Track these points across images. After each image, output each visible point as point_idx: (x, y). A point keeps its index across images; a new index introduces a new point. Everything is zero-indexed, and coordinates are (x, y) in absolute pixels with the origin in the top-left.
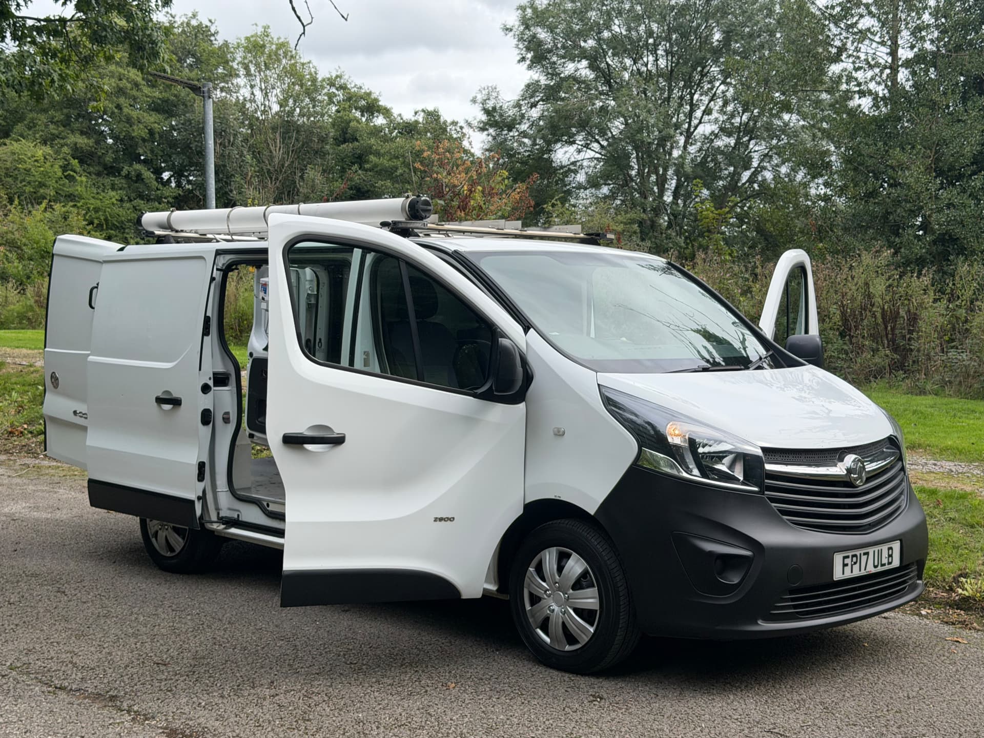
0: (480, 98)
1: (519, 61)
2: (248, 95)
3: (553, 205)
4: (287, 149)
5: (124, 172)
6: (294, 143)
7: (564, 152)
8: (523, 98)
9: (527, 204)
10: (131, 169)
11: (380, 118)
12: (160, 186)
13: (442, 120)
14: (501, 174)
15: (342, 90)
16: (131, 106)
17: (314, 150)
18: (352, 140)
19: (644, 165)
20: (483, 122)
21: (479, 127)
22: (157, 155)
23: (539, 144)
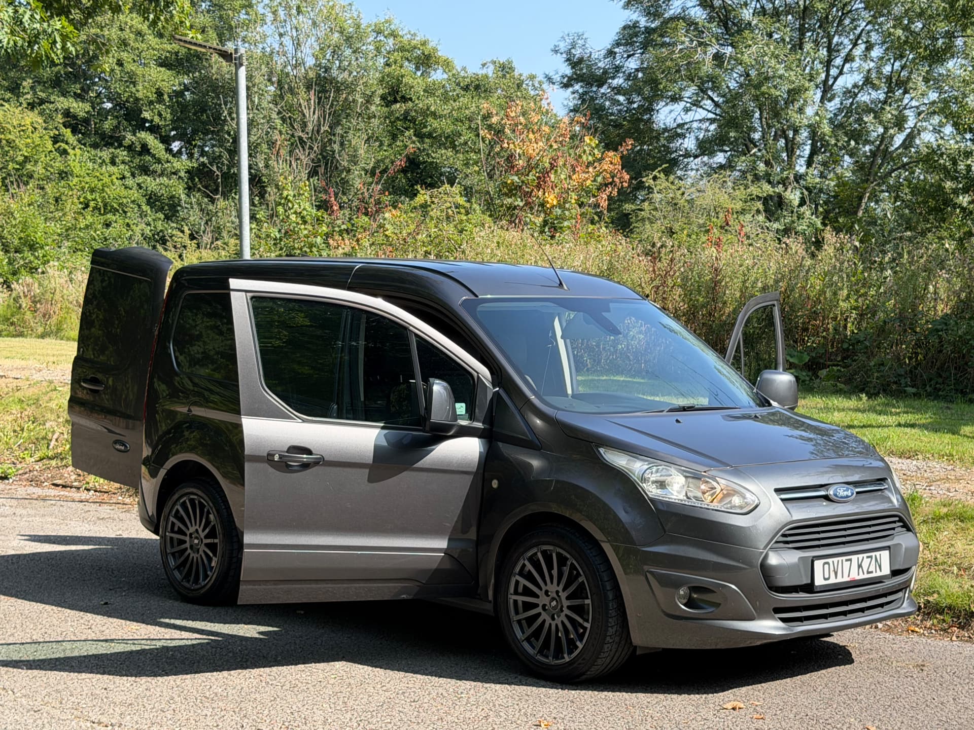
0: (563, 46)
2: (276, 46)
3: (655, 178)
4: (324, 111)
5: (126, 142)
6: (332, 104)
7: (668, 112)
8: (618, 44)
9: (620, 178)
10: (134, 138)
11: (440, 71)
12: (170, 158)
13: (516, 73)
14: (588, 141)
15: (392, 39)
16: (134, 61)
17: (357, 112)
18: (404, 99)
19: (769, 127)
20: (566, 76)
21: (562, 83)
22: (165, 120)
23: (637, 102)
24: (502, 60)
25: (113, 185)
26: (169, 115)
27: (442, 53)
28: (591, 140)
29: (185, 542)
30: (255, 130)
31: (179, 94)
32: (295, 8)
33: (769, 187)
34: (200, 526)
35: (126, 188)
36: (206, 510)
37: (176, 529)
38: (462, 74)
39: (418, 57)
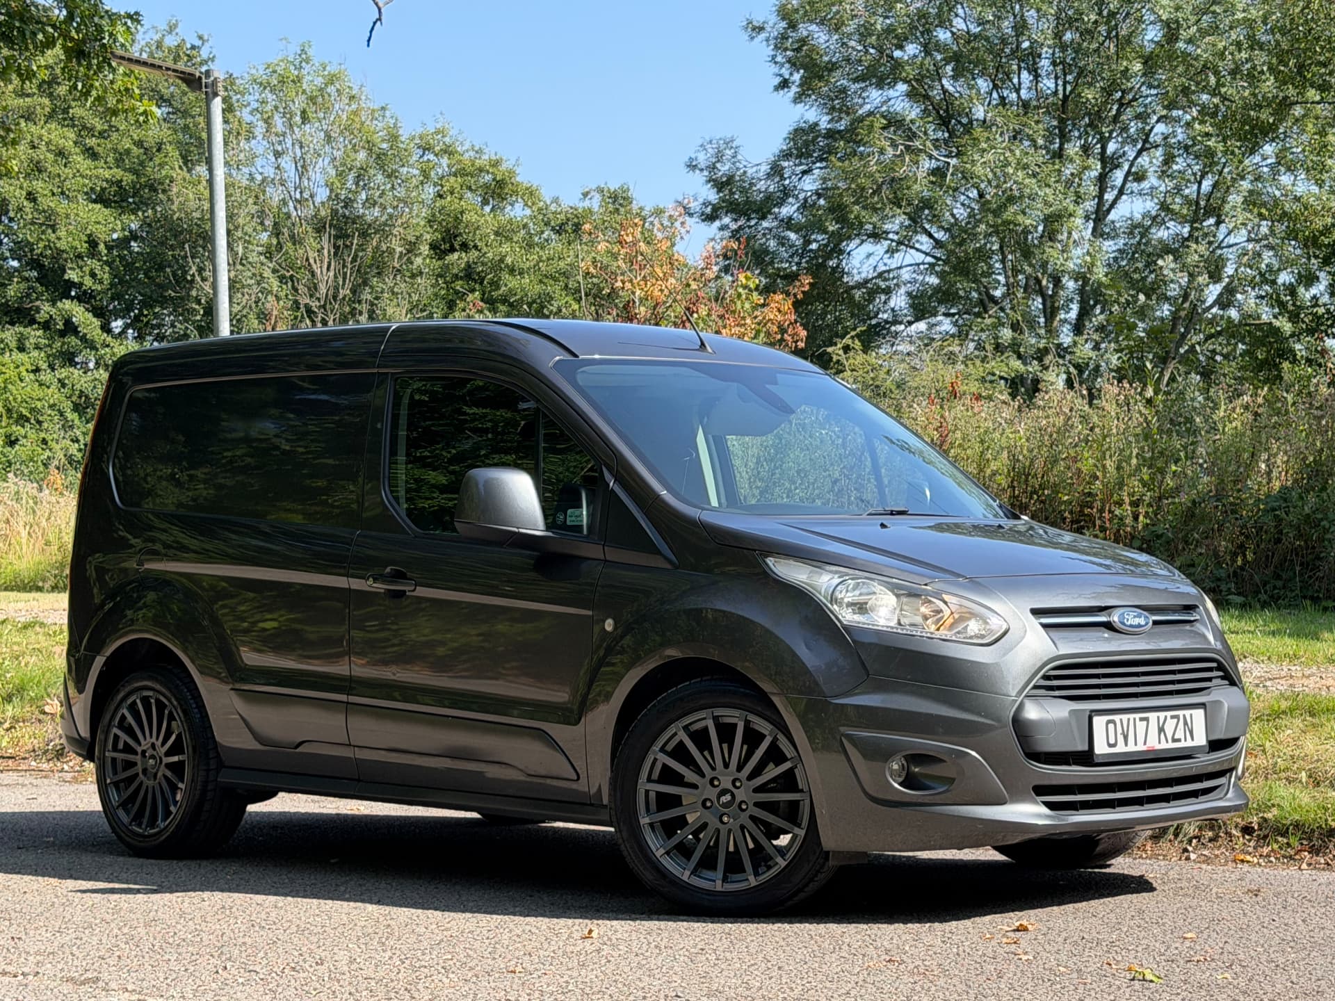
0: (703, 159)
1: (777, 88)
2: (270, 171)
3: (846, 349)
4: (344, 266)
5: (42, 317)
6: (356, 256)
7: (864, 256)
8: (786, 155)
9: (793, 336)
10: (54, 310)
11: (519, 206)
12: (109, 339)
13: (635, 207)
14: (744, 281)
15: (446, 157)
16: (53, 194)
17: (394, 268)
18: (465, 247)
19: (1016, 272)
20: (710, 203)
21: (702, 214)
22: (101, 283)
23: (818, 240)
24: (614, 186)
25: (21, 380)
26: (106, 276)
27: (523, 177)
28: (747, 278)
29: (134, 764)
30: (239, 295)
31: (124, 243)
32: (299, 113)
33: (1019, 363)
34: (157, 739)
35: (41, 385)
36: (166, 712)
37: (121, 746)
38: (553, 208)
39: (486, 186)
